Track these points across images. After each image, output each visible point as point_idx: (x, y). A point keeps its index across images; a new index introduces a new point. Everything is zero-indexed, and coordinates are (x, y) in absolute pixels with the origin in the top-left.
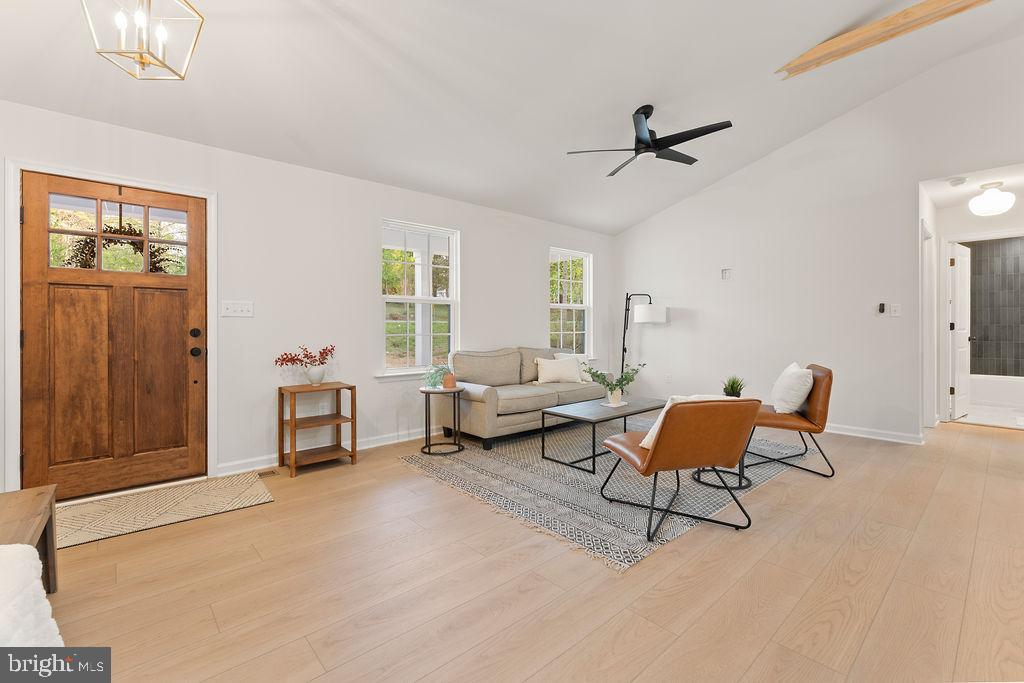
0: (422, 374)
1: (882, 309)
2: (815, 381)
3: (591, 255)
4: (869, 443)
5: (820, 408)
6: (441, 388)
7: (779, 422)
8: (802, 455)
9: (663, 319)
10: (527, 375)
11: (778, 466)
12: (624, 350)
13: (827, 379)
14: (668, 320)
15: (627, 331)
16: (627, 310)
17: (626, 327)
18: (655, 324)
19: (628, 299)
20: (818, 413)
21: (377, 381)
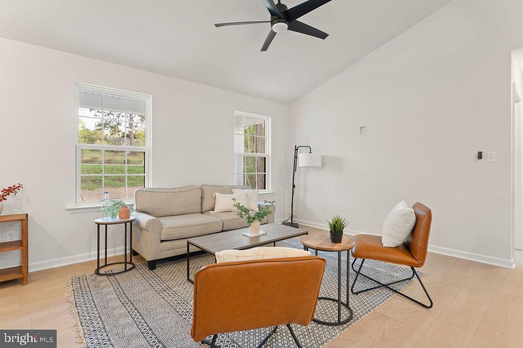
0: (100, 207)
1: (480, 156)
2: (418, 218)
3: (270, 118)
4: (469, 264)
5: (420, 244)
6: (118, 219)
7: (384, 255)
8: (410, 279)
9: (319, 164)
10: (206, 206)
11: (385, 291)
12: (294, 186)
13: (427, 218)
14: (323, 165)
15: (296, 173)
16: (296, 157)
17: (295, 170)
18: (315, 168)
19: (296, 150)
20: (418, 249)
21: (69, 212)
